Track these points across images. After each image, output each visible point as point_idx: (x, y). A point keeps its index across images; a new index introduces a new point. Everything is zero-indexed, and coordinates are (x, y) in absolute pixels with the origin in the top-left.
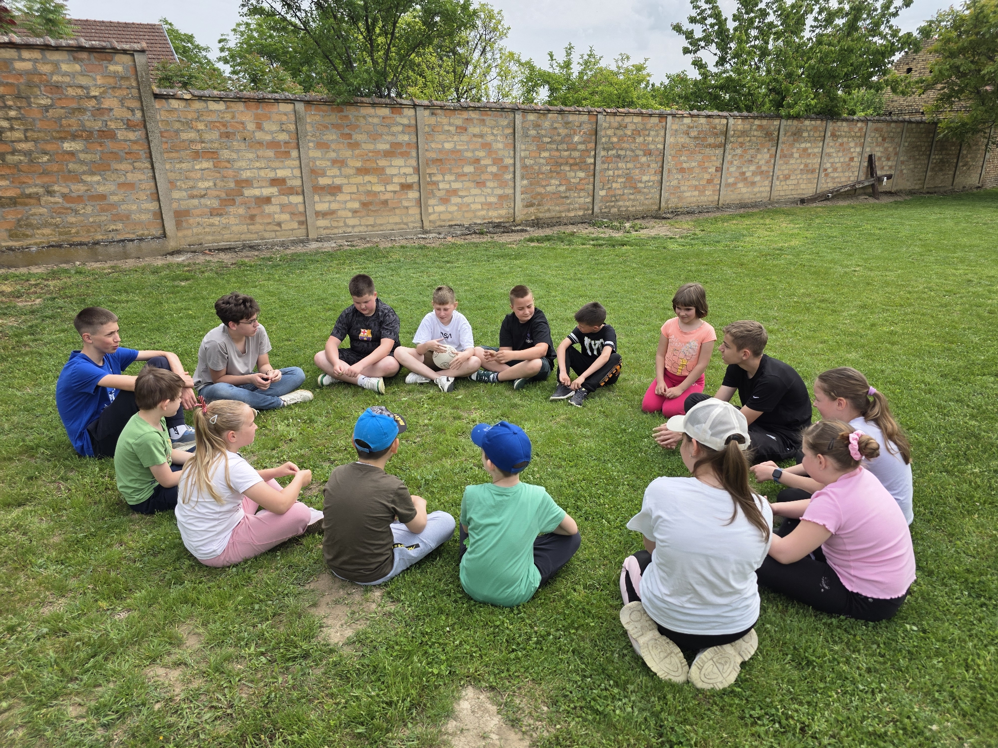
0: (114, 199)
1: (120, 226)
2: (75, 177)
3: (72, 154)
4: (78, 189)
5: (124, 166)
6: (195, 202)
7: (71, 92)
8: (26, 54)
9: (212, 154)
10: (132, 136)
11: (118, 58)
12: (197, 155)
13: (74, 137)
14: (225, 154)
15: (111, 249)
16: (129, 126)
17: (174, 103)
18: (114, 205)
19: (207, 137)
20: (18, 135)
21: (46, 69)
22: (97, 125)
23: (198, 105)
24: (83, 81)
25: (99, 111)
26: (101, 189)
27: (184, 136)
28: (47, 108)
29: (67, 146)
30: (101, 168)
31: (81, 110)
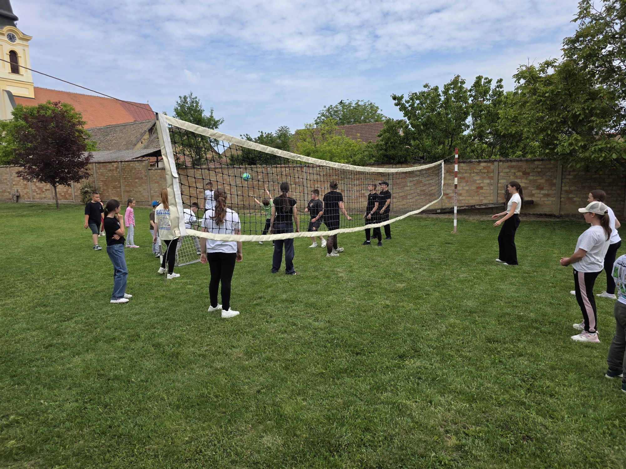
0: (142, 192)
1: (142, 198)
2: (137, 187)
3: (137, 182)
4: (137, 189)
5: (144, 185)
6: (155, 193)
7: (137, 169)
8: (132, 163)
9: (158, 182)
10: (145, 178)
11: (144, 162)
12: (156, 183)
13: (137, 179)
14: (160, 182)
15: (141, 203)
16: (146, 176)
17: (152, 171)
18: (142, 194)
19: (158, 178)
20: (130, 178)
21: (134, 165)
22: (140, 176)
23: (156, 171)
24: (139, 167)
25: (141, 173)
26: (140, 190)
27: (154, 178)
28: (134, 173)
29: (136, 180)
30: (140, 185)
31: (138, 173)
